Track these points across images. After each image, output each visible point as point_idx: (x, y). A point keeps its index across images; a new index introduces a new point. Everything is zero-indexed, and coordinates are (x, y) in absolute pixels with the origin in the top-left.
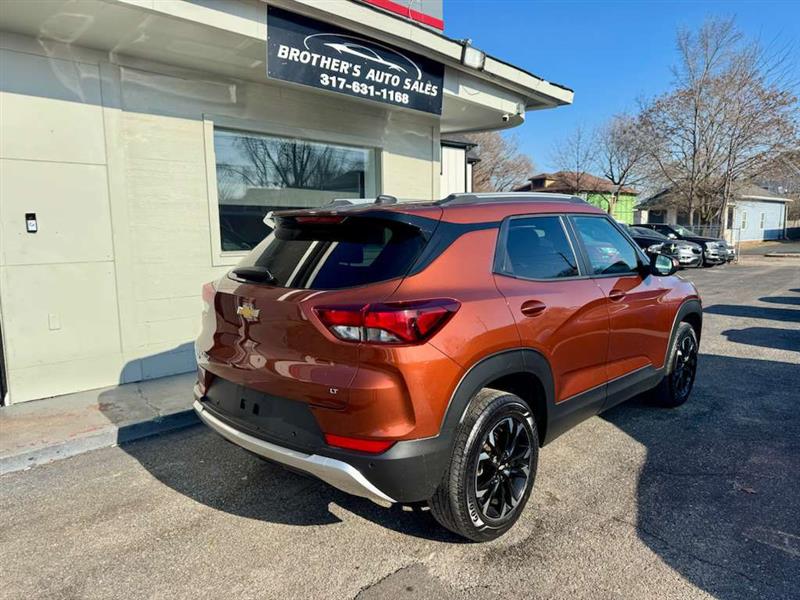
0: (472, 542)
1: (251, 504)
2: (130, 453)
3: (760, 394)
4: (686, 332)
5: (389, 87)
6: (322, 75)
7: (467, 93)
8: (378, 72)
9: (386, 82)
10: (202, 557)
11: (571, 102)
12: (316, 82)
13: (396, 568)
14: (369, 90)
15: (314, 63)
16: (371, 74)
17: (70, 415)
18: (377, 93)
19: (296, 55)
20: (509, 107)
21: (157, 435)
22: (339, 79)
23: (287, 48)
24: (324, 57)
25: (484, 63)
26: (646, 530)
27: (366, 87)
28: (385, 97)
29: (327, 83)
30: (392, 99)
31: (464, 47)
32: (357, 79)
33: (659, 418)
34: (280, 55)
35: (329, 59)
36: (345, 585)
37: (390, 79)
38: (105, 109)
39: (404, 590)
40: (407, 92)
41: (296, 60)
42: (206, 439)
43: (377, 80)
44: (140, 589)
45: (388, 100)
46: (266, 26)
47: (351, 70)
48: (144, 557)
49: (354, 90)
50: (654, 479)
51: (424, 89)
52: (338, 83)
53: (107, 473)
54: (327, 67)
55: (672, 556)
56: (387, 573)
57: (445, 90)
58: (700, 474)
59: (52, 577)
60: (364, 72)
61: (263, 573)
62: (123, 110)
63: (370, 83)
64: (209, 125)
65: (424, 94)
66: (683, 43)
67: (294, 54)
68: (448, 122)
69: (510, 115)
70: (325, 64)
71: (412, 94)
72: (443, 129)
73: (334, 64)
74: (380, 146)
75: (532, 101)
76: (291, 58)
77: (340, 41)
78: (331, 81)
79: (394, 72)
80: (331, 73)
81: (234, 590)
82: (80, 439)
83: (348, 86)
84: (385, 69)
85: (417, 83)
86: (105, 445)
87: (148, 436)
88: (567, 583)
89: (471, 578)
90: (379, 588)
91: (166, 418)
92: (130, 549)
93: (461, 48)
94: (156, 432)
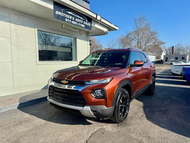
1: (57, 119)
2: (21, 110)
5: (80, 23)
6: (66, 19)
7: (97, 26)
8: (78, 19)
9: (80, 22)
10: (49, 131)
11: (118, 29)
12: (64, 20)
13: (98, 129)
14: (76, 23)
15: (64, 16)
16: (76, 20)
17: (2, 102)
18: (78, 24)
19: (60, 14)
20: (105, 30)
21: (27, 106)
22: (70, 20)
23: (58, 12)
24: (66, 15)
25: (101, 19)
26: (148, 118)
27: (75, 22)
28: (79, 25)
29: (67, 21)
30: (81, 26)
31: (97, 15)
32: (73, 20)
33: (144, 97)
34: (56, 13)
35: (67, 15)
36: (87, 134)
37: (81, 21)
38: (10, 23)
39: (102, 133)
40: (84, 24)
41: (60, 15)
42: (40, 106)
43: (78, 21)
44: (36, 139)
45: (80, 26)
46: (53, 6)
47: (72, 18)
48: (34, 132)
49: (73, 23)
50: (147, 108)
51: (88, 24)
52: (69, 21)
53: (16, 115)
54: (67, 17)
55: (156, 122)
56: (96, 130)
57: (92, 25)
58: (156, 107)
59: (10, 139)
60: (75, 19)
61: (66, 133)
62: (15, 24)
63: (76, 21)
64: (36, 29)
66: (135, 20)
69: (105, 32)
70: (66, 16)
71: (85, 25)
72: (90, 35)
73: (68, 16)
74: (76, 37)
75: (110, 29)
76: (59, 14)
77: (70, 11)
78: (68, 20)
79: (81, 19)
80: (68, 18)
81: (60, 137)
82: (7, 107)
83: (71, 22)
84: (79, 19)
85: (86, 22)
86: (13, 108)
87: (24, 106)
88: (136, 129)
89: (115, 130)
90: (96, 134)
91: (29, 101)
92: (30, 131)
93: (96, 15)
94: (26, 105)
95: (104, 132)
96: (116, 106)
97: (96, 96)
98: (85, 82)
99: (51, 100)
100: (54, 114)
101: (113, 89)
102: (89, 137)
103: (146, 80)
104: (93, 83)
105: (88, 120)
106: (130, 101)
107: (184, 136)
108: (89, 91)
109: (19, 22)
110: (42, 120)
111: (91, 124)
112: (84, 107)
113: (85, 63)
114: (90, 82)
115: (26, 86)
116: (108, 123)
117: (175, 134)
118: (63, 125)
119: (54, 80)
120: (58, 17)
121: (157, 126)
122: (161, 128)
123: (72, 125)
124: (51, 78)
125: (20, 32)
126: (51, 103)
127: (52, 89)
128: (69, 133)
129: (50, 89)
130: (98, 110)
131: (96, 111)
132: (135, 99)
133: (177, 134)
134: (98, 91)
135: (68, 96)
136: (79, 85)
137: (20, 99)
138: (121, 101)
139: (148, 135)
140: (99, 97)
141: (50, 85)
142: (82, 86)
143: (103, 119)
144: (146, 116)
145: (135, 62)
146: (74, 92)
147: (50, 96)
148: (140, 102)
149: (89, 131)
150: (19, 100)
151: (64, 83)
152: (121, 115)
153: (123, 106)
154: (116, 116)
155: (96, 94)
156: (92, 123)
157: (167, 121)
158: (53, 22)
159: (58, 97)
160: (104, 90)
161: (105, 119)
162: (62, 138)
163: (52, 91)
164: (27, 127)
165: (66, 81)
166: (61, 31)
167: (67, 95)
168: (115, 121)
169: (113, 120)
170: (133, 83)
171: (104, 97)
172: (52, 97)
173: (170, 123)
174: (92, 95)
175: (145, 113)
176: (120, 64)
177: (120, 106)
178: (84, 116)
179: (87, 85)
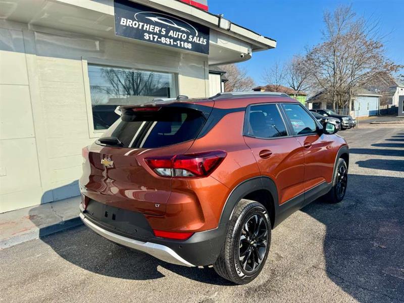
0: (238, 285)
3: (380, 194)
4: (342, 164)
5: (181, 40)
6: (145, 34)
7: (222, 43)
8: (175, 32)
9: (179, 37)
11: (275, 47)
12: (142, 38)
14: (170, 42)
15: (140, 28)
16: (171, 33)
17: (12, 222)
18: (175, 43)
20: (244, 50)
21: (62, 231)
22: (154, 36)
23: (125, 20)
24: (145, 25)
25: (230, 27)
27: (169, 40)
28: (179, 45)
29: (148, 38)
30: (183, 46)
31: (220, 18)
32: (163, 36)
34: (121, 23)
37: (181, 35)
38: (27, 55)
40: (191, 42)
41: (131, 26)
43: (175, 36)
45: (181, 47)
46: (113, 8)
47: (160, 31)
49: (162, 41)
50: (332, 243)
51: (199, 41)
52: (154, 38)
53: (33, 255)
57: (210, 41)
58: (355, 239)
60: (167, 32)
62: (37, 55)
64: (85, 62)
65: (199, 44)
66: (327, 18)
67: (129, 23)
68: (213, 59)
69: (244, 54)
70: (146, 28)
71: (193, 43)
72: (210, 63)
73: (151, 28)
74: (177, 72)
75: (255, 46)
76: (127, 25)
77: (154, 16)
78: (150, 37)
79: (183, 32)
80: (149, 33)
82: (18, 236)
83: (159, 40)
84: (178, 30)
85: (195, 38)
86: (32, 238)
87: (57, 233)
91: (66, 222)
93: (218, 19)
94: (60, 230)
125: (50, 71)
164: (43, 290)
173: (387, 291)
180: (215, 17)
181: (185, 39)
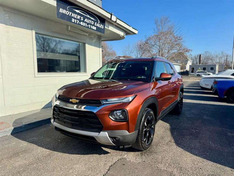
1: (64, 147)
2: (15, 137)
5: (91, 24)
6: (72, 19)
7: (111, 28)
8: (88, 20)
9: (90, 23)
10: (55, 164)
11: (137, 33)
12: (71, 21)
13: (117, 160)
14: (85, 25)
15: (70, 15)
16: (86, 20)
18: (88, 26)
20: (122, 34)
22: (77, 20)
23: (62, 10)
24: (73, 14)
25: (117, 20)
28: (90, 27)
29: (74, 21)
30: (91, 28)
31: (111, 15)
33: (169, 117)
34: (60, 11)
36: (104, 166)
37: (91, 22)
39: (123, 165)
40: (96, 26)
41: (65, 13)
42: (41, 131)
45: (90, 28)
46: (56, 2)
47: (80, 18)
48: (35, 166)
51: (100, 26)
52: (77, 22)
53: (10, 143)
54: (74, 17)
55: (187, 148)
56: (115, 161)
57: (106, 27)
58: (185, 129)
60: (84, 19)
61: (78, 166)
63: (85, 22)
64: (34, 32)
65: (100, 28)
66: (156, 22)
69: (122, 36)
70: (73, 16)
72: (102, 39)
74: (84, 42)
75: (128, 32)
76: (63, 13)
77: (78, 9)
78: (75, 21)
79: (92, 20)
80: (75, 19)
81: (70, 172)
83: (79, 23)
84: (90, 19)
85: (98, 24)
86: (5, 135)
87: (20, 131)
88: (164, 158)
89: (139, 160)
90: (115, 165)
91: (25, 125)
92: (29, 165)
93: (110, 15)
94: (23, 130)
95: (125, 164)
96: (139, 130)
97: (116, 119)
98: (101, 101)
99: (56, 124)
100: (59, 140)
101: (137, 109)
102: (106, 171)
103: (173, 96)
104: (111, 102)
105: (104, 149)
106: (156, 123)
107: (221, 165)
108: (106, 112)
109: (11, 22)
110: (44, 149)
111: (107, 153)
112: (100, 132)
113: (98, 75)
114: (108, 101)
115: (20, 106)
116: (130, 152)
117: (211, 163)
118: (72, 155)
119: (60, 98)
120: (63, 16)
121: (188, 153)
122: (194, 156)
123: (85, 155)
124: (56, 95)
125: (13, 35)
126: (56, 128)
127: (58, 110)
128: (81, 166)
129: (54, 110)
130: (118, 137)
131: (115, 138)
132: (161, 120)
133: (213, 163)
134: (117, 112)
135: (79, 119)
136: (94, 105)
137: (15, 122)
138: (145, 123)
139: (179, 166)
140: (119, 119)
141: (55, 105)
142: (98, 107)
143: (124, 147)
144: (175, 140)
145: (161, 74)
146: (86, 114)
147: (54, 118)
148: (166, 123)
149: (106, 162)
150: (13, 123)
151: (73, 102)
152: (145, 141)
153: (148, 129)
154: (139, 143)
155: (114, 116)
156: (109, 152)
157: (199, 147)
158: (57, 22)
159: (65, 120)
160: (125, 111)
161: (126, 147)
162: (73, 172)
163: (57, 112)
164: (25, 160)
165: (77, 99)
166: (67, 34)
167: (77, 118)
168: (138, 149)
169: (136, 148)
170: (159, 100)
171: (126, 119)
172: (58, 120)
173: (204, 149)
174: (110, 117)
175: (173, 137)
176: (143, 77)
177: (145, 130)
178: (100, 143)
179: (104, 104)
180: (109, 14)
181: (93, 24)
